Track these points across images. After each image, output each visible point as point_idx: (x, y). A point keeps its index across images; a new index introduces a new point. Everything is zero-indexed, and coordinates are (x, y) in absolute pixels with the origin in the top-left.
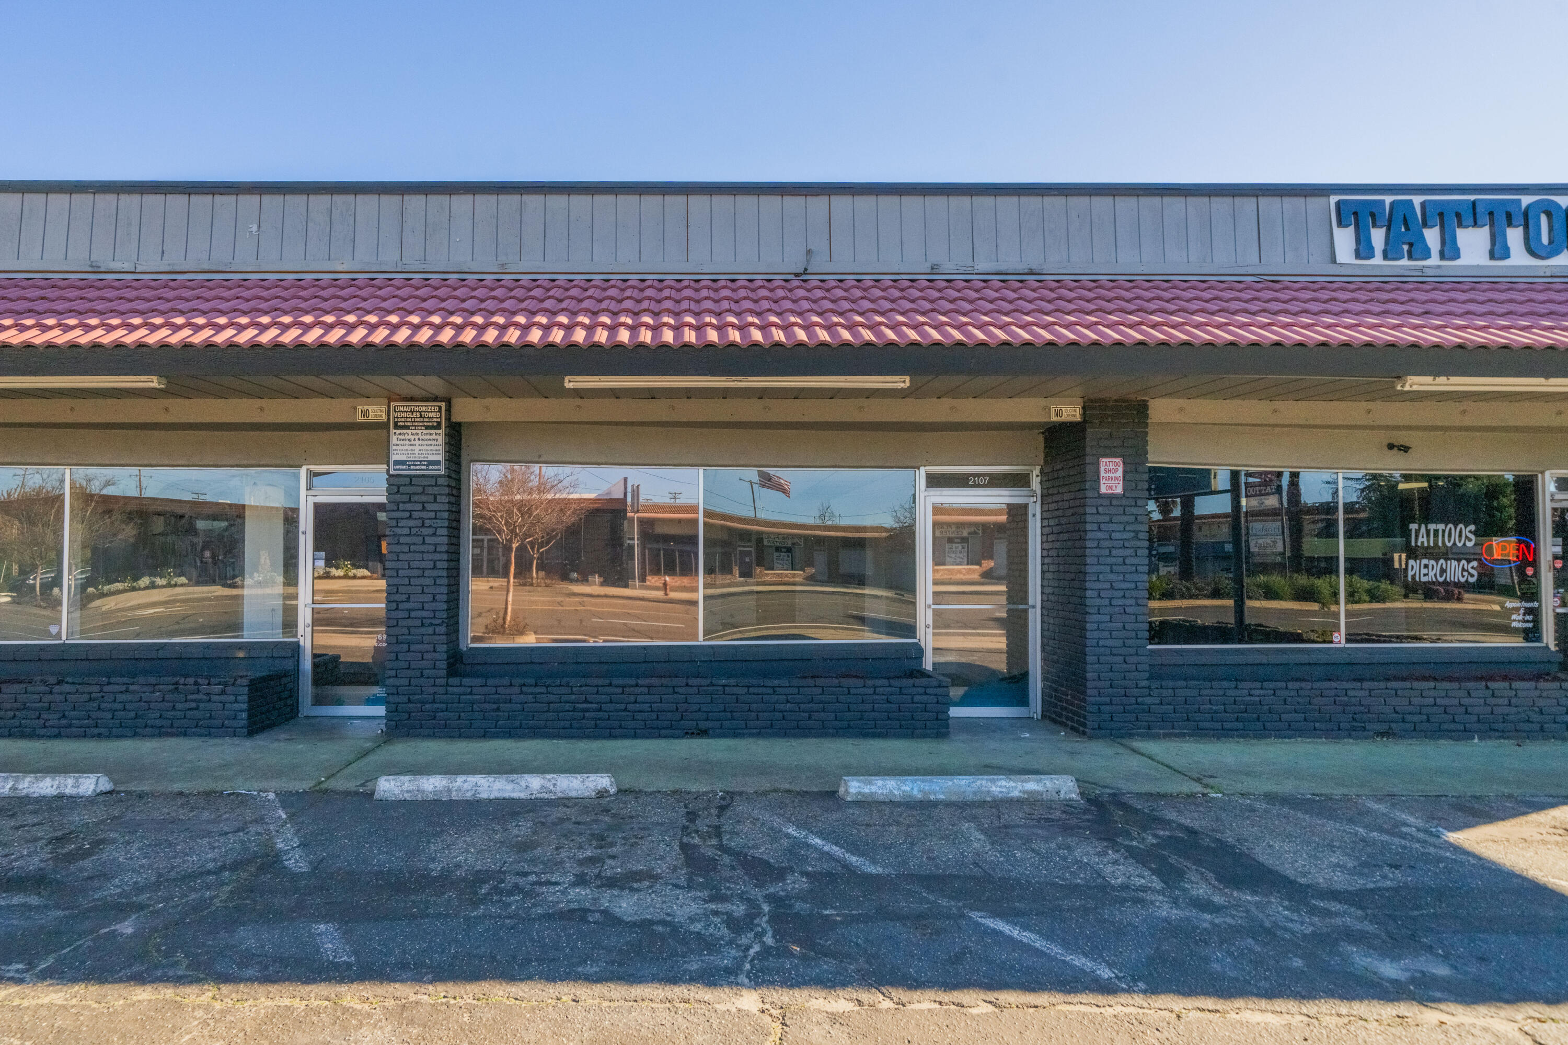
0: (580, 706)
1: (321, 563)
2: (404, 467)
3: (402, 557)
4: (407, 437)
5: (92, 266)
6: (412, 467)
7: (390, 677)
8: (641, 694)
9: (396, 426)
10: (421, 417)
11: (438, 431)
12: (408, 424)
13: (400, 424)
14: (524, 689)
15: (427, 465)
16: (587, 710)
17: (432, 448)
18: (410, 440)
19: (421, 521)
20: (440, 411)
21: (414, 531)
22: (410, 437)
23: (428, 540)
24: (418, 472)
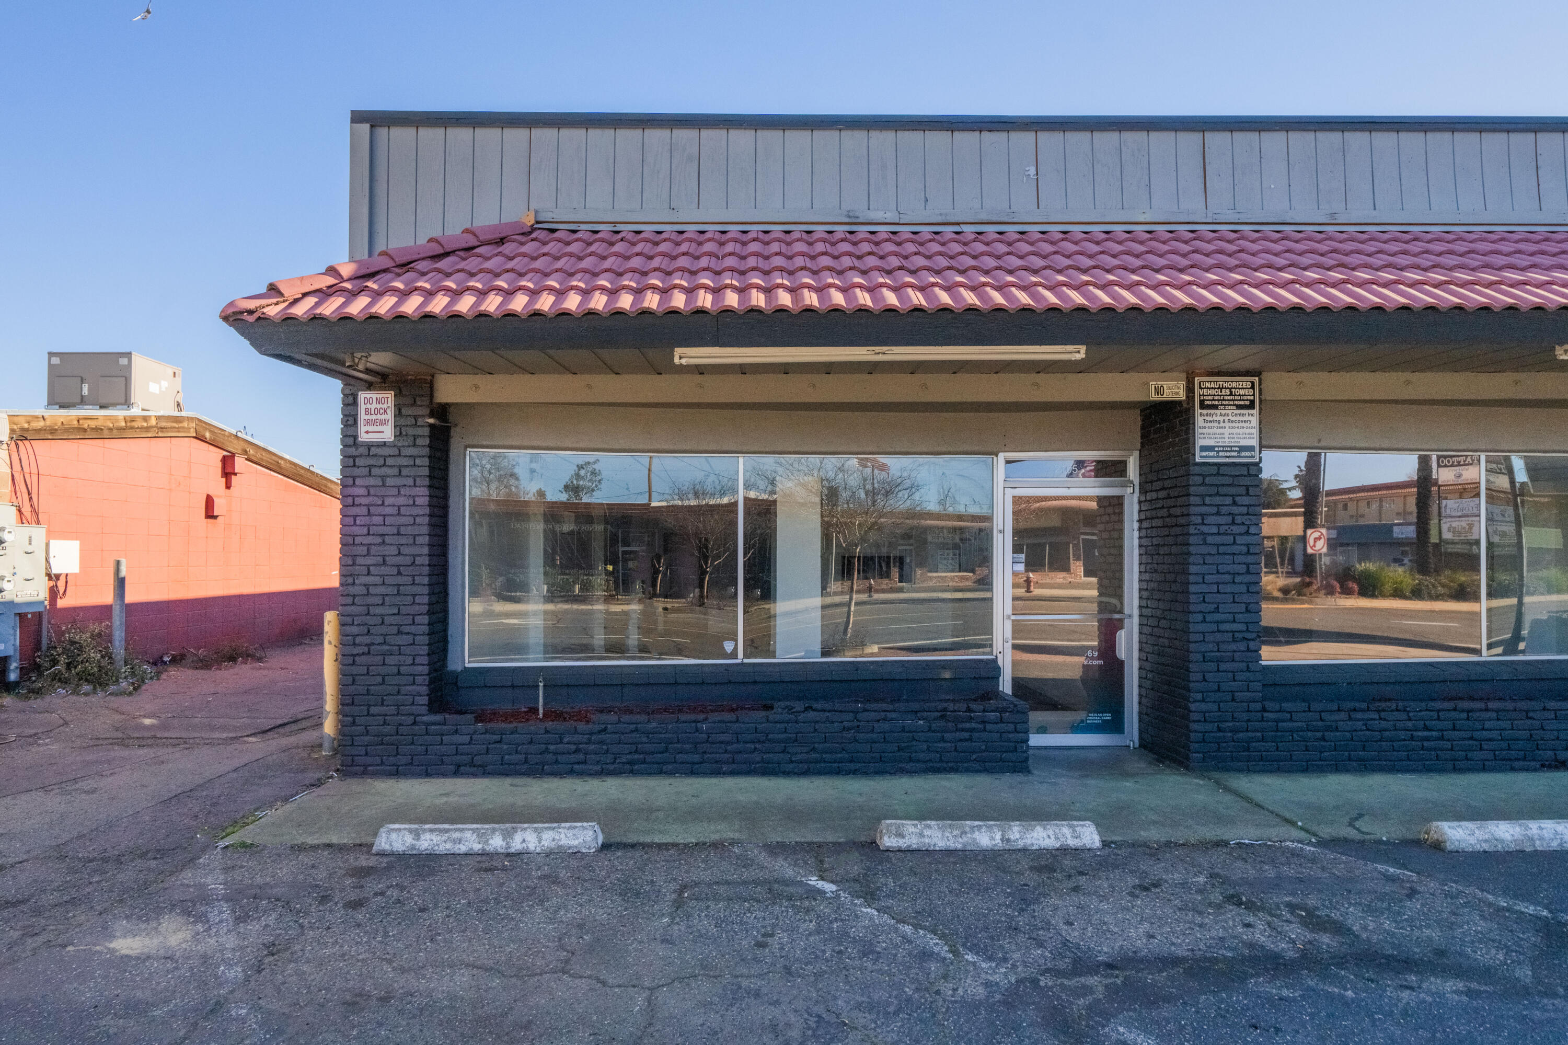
0: (1420, 734)
1: (1021, 567)
2: (1212, 454)
3: (1209, 560)
4: (1215, 418)
5: (849, 217)
6: (1221, 454)
7: (1195, 701)
8: (1490, 719)
9: (1203, 406)
10: (1231, 394)
11: (1251, 411)
12: (1216, 403)
13: (1206, 403)
14: (1353, 715)
15: (1239, 452)
16: (1427, 739)
17: (1245, 431)
18: (1219, 422)
19: (1231, 517)
20: (1253, 387)
21: (1223, 529)
22: (1218, 418)
23: (1239, 540)
24: (1227, 460)
